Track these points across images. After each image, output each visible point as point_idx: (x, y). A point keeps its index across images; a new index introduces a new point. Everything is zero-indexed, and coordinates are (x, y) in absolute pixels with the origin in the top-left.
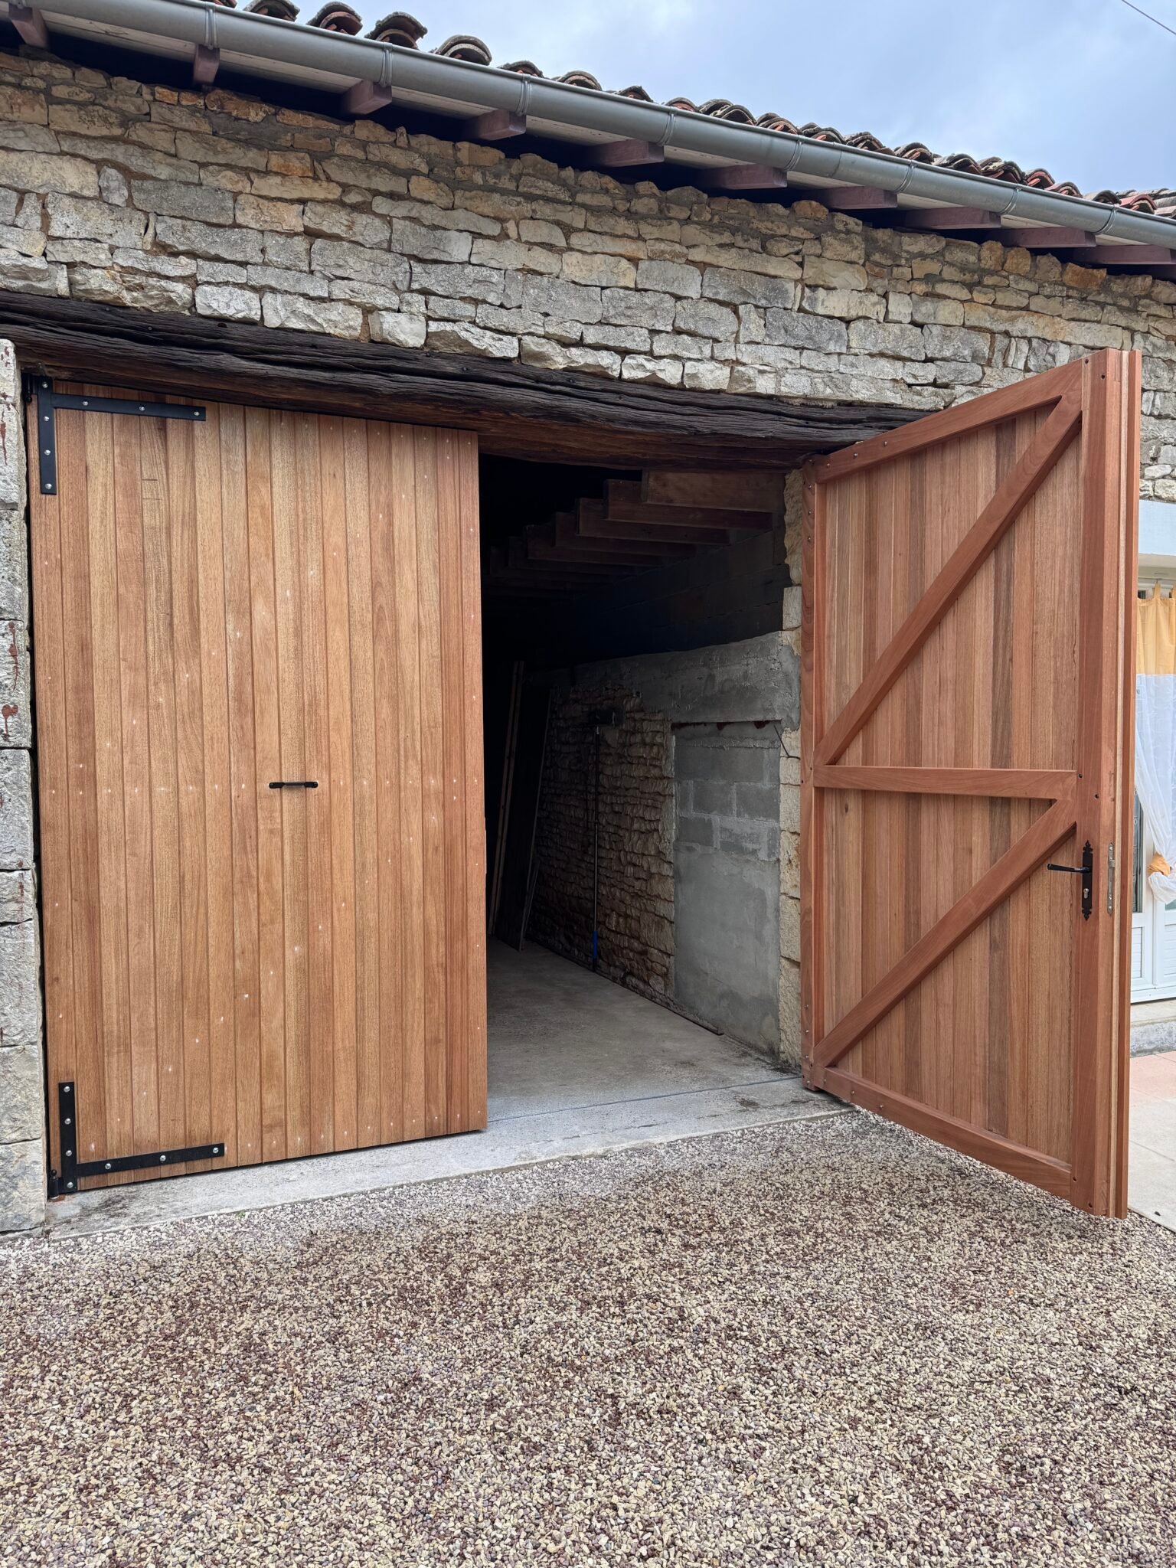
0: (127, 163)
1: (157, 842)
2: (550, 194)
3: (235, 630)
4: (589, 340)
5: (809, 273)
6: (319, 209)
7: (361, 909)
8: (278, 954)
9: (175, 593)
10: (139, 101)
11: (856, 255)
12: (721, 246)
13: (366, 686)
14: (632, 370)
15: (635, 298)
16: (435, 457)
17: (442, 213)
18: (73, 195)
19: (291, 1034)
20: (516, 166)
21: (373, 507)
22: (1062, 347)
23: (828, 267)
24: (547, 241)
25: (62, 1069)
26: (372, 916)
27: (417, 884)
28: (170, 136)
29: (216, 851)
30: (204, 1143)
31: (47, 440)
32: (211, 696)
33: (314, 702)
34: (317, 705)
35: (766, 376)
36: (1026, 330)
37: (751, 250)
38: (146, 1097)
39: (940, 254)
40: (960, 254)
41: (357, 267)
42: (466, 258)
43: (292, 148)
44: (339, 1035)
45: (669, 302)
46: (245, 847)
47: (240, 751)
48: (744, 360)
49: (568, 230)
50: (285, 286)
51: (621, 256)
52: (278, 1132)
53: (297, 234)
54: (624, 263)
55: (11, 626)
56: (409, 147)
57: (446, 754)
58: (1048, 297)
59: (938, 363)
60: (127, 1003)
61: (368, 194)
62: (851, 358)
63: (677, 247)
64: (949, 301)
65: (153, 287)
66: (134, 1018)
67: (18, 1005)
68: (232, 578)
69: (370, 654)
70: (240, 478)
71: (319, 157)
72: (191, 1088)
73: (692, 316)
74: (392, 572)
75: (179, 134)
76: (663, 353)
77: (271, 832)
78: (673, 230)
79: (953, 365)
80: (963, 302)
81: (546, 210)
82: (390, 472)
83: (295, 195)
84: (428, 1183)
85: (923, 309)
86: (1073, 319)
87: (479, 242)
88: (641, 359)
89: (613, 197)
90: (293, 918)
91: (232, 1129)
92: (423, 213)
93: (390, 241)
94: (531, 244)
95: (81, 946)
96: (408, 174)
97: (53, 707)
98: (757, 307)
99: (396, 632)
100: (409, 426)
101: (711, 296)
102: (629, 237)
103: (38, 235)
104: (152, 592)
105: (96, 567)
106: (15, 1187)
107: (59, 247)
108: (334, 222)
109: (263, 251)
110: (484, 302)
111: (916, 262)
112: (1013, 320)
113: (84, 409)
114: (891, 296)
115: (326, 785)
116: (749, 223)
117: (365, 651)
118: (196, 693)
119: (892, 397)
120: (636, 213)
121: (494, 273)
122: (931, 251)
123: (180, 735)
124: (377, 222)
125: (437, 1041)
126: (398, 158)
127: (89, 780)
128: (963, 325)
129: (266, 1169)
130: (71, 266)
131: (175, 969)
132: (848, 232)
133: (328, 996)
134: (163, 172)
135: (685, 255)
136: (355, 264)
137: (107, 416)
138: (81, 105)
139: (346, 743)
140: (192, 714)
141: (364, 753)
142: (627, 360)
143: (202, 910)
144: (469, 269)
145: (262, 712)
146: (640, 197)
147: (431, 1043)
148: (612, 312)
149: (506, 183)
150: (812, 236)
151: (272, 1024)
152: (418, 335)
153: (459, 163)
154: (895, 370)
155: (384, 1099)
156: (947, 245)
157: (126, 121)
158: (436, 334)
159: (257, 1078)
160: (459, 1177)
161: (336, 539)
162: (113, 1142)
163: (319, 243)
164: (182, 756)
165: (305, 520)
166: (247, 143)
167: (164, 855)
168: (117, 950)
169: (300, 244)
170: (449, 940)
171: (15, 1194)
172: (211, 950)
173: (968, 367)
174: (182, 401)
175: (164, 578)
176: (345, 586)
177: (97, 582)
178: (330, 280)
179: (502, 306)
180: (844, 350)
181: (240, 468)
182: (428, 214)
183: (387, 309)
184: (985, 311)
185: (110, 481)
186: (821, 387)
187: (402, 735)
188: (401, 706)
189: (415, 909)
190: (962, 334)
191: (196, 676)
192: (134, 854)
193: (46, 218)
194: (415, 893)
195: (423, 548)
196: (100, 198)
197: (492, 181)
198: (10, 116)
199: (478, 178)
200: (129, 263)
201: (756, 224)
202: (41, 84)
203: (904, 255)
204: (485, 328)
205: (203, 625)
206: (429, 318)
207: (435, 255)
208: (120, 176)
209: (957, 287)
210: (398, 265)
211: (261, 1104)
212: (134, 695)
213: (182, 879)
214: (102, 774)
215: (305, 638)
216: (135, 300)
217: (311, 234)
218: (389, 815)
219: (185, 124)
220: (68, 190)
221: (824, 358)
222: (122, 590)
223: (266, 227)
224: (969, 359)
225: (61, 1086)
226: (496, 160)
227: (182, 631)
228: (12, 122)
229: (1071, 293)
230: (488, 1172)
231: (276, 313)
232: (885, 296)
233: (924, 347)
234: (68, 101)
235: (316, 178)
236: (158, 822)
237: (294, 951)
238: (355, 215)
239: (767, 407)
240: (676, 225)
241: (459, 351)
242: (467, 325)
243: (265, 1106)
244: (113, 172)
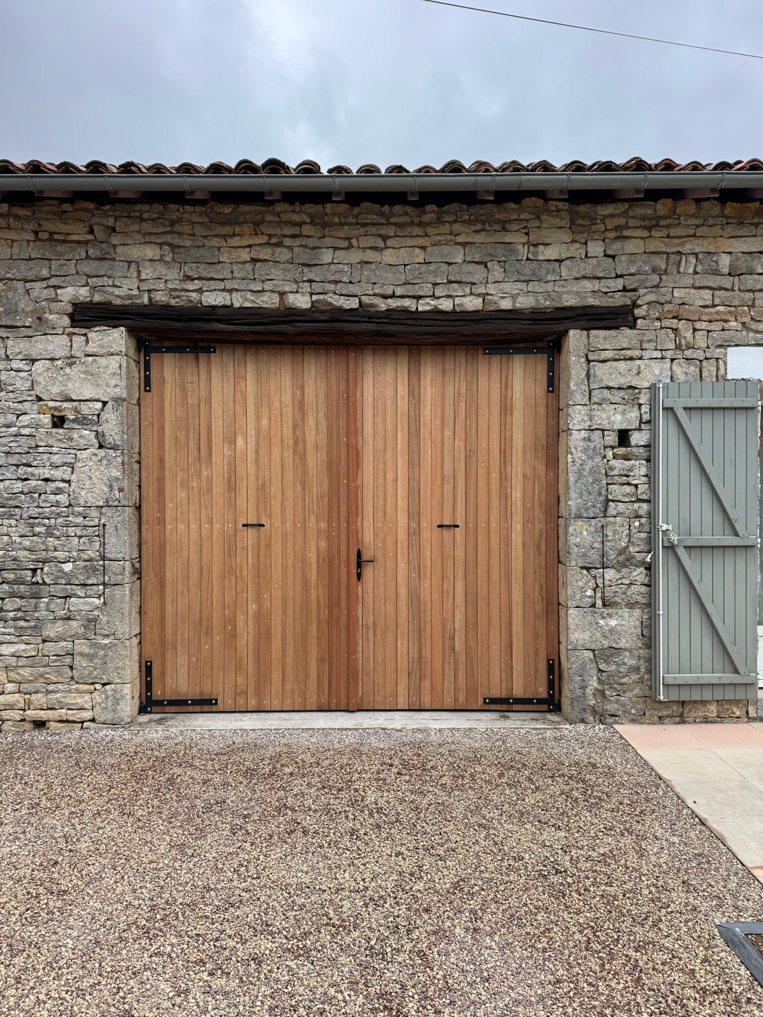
0: (173, 242)
1: (191, 551)
2: (375, 221)
3: (228, 451)
4: (398, 293)
5: (533, 238)
6: (258, 248)
7: (285, 588)
8: (245, 608)
9: (201, 435)
10: (177, 213)
11: (565, 222)
12: (476, 232)
13: (289, 477)
14: (424, 306)
15: (424, 268)
16: (326, 360)
17: (318, 240)
18: (150, 260)
19: (251, 648)
20: (356, 210)
21: (295, 388)
22: (723, 256)
23: (545, 232)
24: (373, 245)
25: (147, 655)
26: (291, 593)
27: (314, 577)
28: (191, 227)
29: (217, 556)
30: (208, 698)
31: (147, 367)
32: (216, 482)
33: (264, 485)
34: (266, 486)
35: (506, 300)
36: (693, 249)
37: (495, 231)
38: (183, 671)
39: (626, 212)
40: (640, 210)
41: (277, 273)
42: (330, 261)
43: (245, 222)
44: (274, 652)
45: (444, 267)
46: (230, 556)
47: (229, 508)
48: (491, 293)
49: (385, 238)
50: (242, 287)
51: (416, 247)
52: (244, 697)
53: (247, 262)
54: (417, 250)
55: (122, 452)
56: (301, 211)
57: (330, 511)
58: (711, 226)
59: (626, 277)
60: (176, 626)
61: (282, 237)
62: (562, 282)
63: (448, 237)
64: (633, 240)
65: (183, 296)
66: (179, 633)
67: (121, 622)
68: (227, 426)
69: (291, 460)
70: (232, 379)
71: (257, 224)
72: (203, 670)
73: (458, 273)
74: (303, 419)
75: (195, 225)
76: (441, 295)
77: (243, 548)
78: (446, 228)
79: (636, 277)
80: (643, 238)
81: (373, 230)
82: (303, 370)
83: (247, 243)
84: (303, 729)
85: (614, 247)
86: (733, 237)
87: (337, 252)
88: (428, 300)
89: (411, 216)
90: (252, 591)
91: (222, 693)
92: (308, 242)
93: (292, 258)
94: (364, 249)
95: (157, 598)
96: (300, 224)
97: (148, 488)
98: (499, 262)
99: (305, 449)
100: (313, 346)
101: (470, 260)
102: (420, 236)
103: (135, 280)
104: (191, 434)
105: (167, 424)
106: (118, 704)
107: (144, 284)
108: (265, 253)
109: (232, 272)
110: (341, 282)
111: (607, 221)
112: (682, 244)
113: (163, 352)
114: (589, 243)
115: (269, 526)
116: (493, 216)
117: (289, 459)
118: (210, 481)
119: (592, 301)
120: (424, 222)
121: (345, 266)
122: (618, 212)
123: (202, 501)
124: (285, 250)
125: (324, 660)
126: (295, 217)
127: (162, 521)
128: (645, 252)
129: (237, 714)
130: (149, 291)
131: (198, 611)
132: (558, 211)
133: (269, 631)
134: (188, 243)
135: (454, 240)
136: (275, 272)
137: (173, 354)
138: (153, 220)
139: (279, 505)
140: (208, 491)
141: (288, 510)
142: (420, 301)
143: (210, 584)
144: (332, 266)
145: (239, 489)
146: (426, 213)
147: (321, 661)
148: (411, 277)
149: (351, 220)
150: (534, 216)
151: (241, 642)
152: (307, 303)
153: (326, 214)
154: (594, 286)
155: (296, 686)
156: (630, 206)
157: (173, 223)
158: (316, 301)
159: (234, 668)
160: (319, 729)
161: (276, 405)
162: (168, 692)
163: (258, 264)
164: (203, 511)
165: (261, 396)
166: (224, 224)
167: (194, 557)
168: (172, 601)
169: (249, 267)
170: (330, 608)
171: (118, 707)
172: (214, 604)
173: (649, 277)
174: (206, 344)
175: (197, 428)
176: (280, 427)
177: (167, 430)
178: (263, 282)
179: (350, 282)
180: (558, 278)
181: (231, 374)
182: (310, 242)
183: (291, 292)
184: (661, 242)
185: (174, 385)
186: (542, 301)
187: (307, 501)
188: (307, 486)
189: (312, 590)
190: (643, 258)
191: (210, 473)
192: (181, 556)
193: (139, 272)
194: (313, 582)
195: (320, 406)
196: (161, 260)
197: (343, 220)
198: (125, 230)
199: (336, 220)
200: (173, 287)
201: (497, 216)
202: (138, 214)
203: (599, 217)
204: (341, 295)
205: (213, 449)
206: (311, 294)
207: (315, 262)
208: (169, 249)
209: (639, 230)
210: (296, 270)
211: (236, 681)
212: (182, 482)
213: (202, 569)
214: (168, 519)
215: (260, 453)
216: (177, 302)
217: (254, 261)
218: (300, 542)
219: (197, 220)
220: (148, 258)
221: (543, 284)
222: (178, 434)
223: (233, 261)
224: (650, 272)
225: (147, 662)
226: (346, 209)
227: (204, 452)
228: (126, 233)
229: (729, 221)
230: (335, 729)
231: (238, 301)
232: (586, 244)
233: (615, 269)
234: (149, 219)
235: (256, 234)
236: (192, 542)
237: (252, 607)
238: (274, 249)
239: (508, 316)
240: (447, 225)
241: (329, 308)
242: (331, 295)
243: (238, 683)
244: (166, 247)
